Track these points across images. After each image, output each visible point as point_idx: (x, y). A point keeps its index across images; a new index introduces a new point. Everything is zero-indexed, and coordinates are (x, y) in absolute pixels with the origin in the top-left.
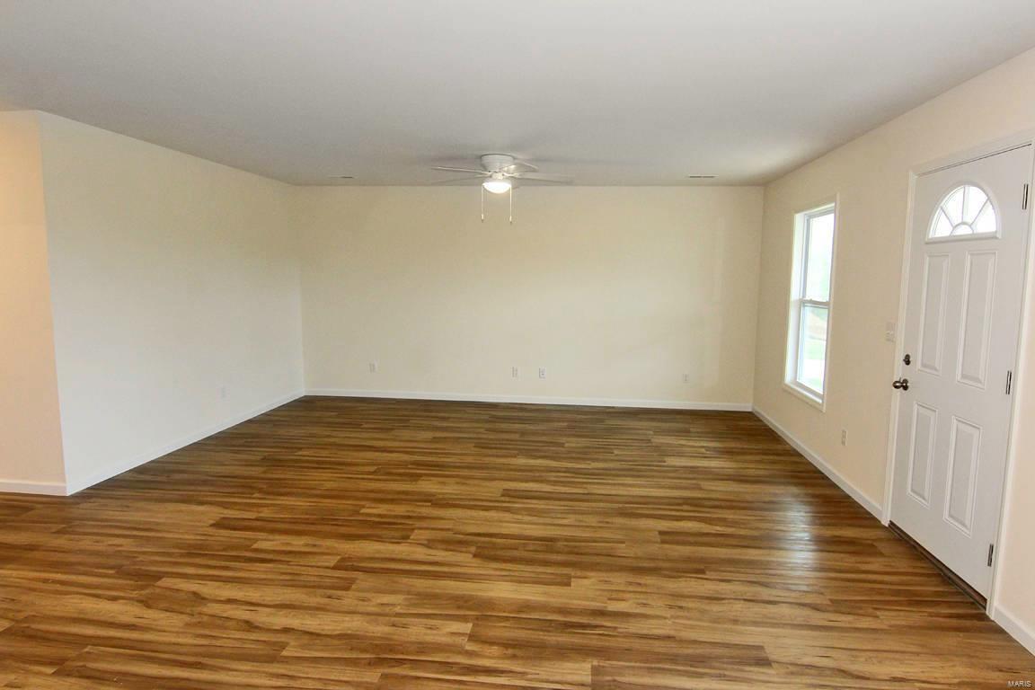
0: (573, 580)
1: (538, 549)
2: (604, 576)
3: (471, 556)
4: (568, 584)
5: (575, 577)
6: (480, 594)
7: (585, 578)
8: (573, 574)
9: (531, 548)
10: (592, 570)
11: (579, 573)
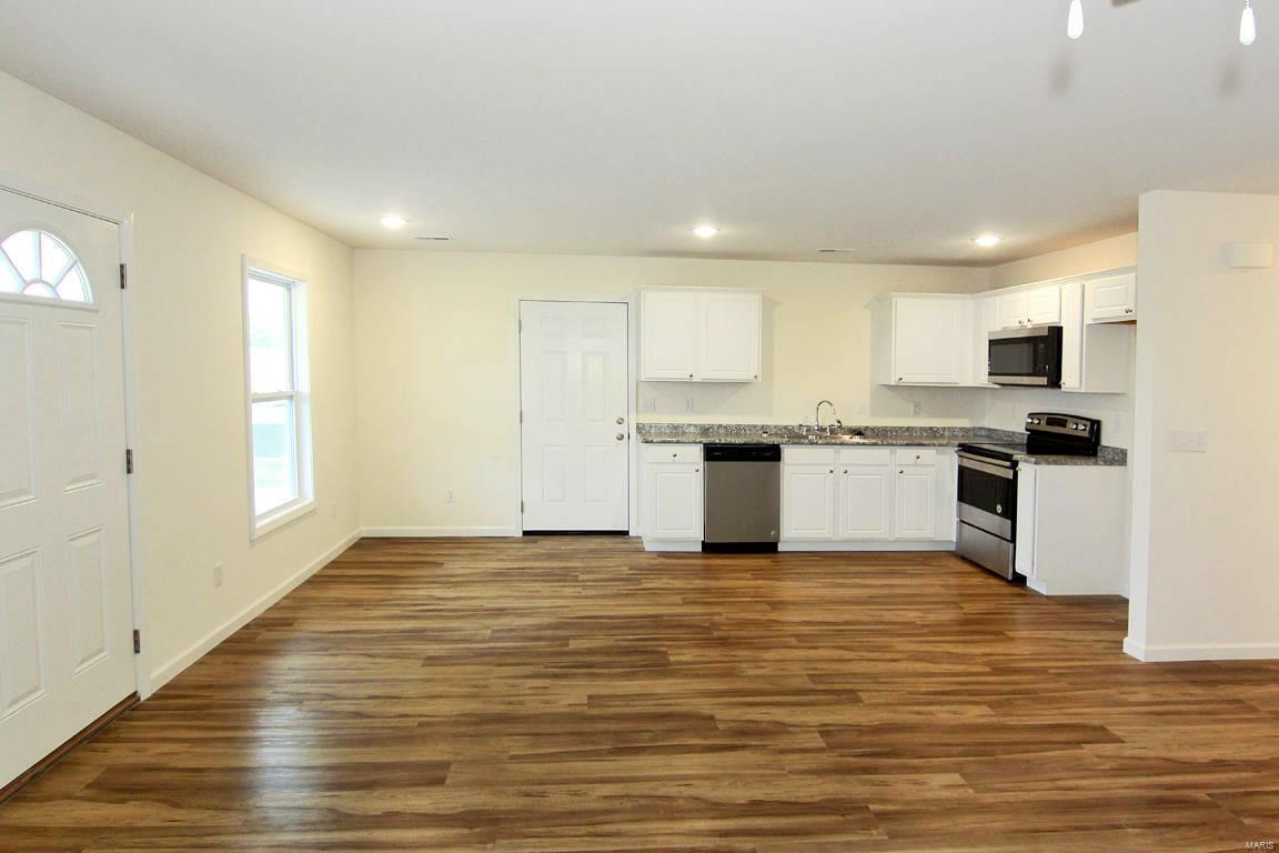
0: (586, 702)
1: (635, 735)
2: (548, 709)
3: (717, 717)
4: (590, 697)
5: (584, 705)
6: (679, 681)
7: (570, 705)
8: (586, 708)
9: (646, 736)
10: (562, 714)
11: (579, 709)
